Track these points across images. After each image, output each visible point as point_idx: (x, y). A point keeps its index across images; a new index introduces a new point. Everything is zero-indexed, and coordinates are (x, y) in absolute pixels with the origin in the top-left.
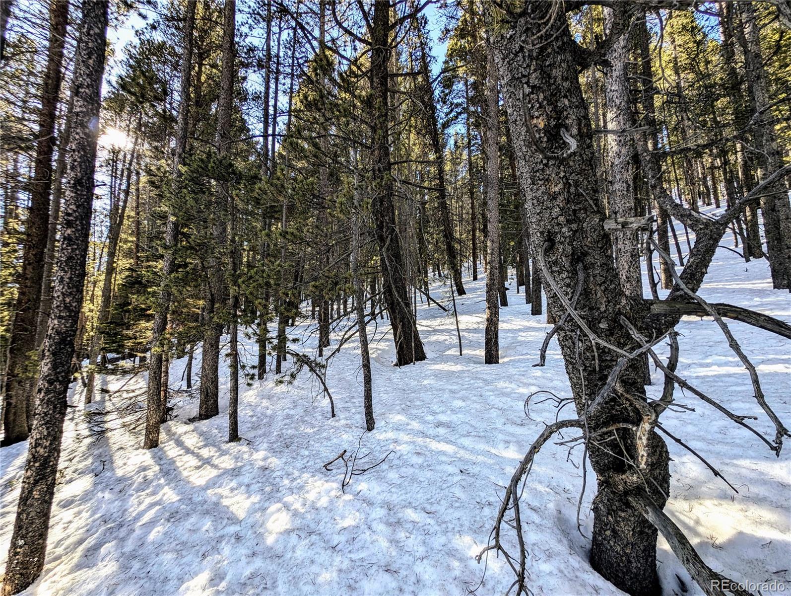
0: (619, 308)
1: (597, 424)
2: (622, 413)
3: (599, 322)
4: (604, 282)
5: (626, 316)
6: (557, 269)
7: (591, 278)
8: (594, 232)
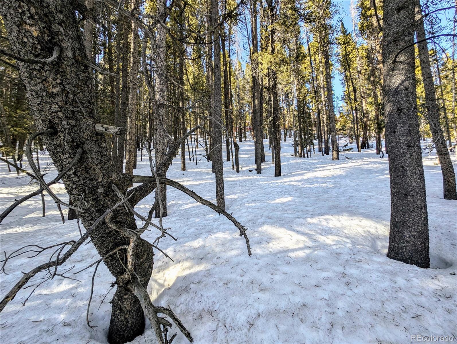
0: (111, 180)
1: (107, 251)
2: (122, 240)
3: (98, 188)
4: (100, 163)
5: (116, 185)
6: (60, 150)
7: (90, 159)
8: (89, 129)
